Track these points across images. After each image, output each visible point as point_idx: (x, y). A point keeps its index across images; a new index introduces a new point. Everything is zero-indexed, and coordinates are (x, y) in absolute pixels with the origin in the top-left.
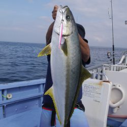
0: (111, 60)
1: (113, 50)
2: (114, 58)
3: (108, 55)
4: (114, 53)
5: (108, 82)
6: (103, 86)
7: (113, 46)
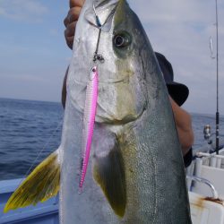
0: (210, 143)
1: (217, 123)
2: (217, 139)
3: (205, 133)
4: (217, 128)
5: (217, 200)
6: (205, 211)
7: (217, 114)
